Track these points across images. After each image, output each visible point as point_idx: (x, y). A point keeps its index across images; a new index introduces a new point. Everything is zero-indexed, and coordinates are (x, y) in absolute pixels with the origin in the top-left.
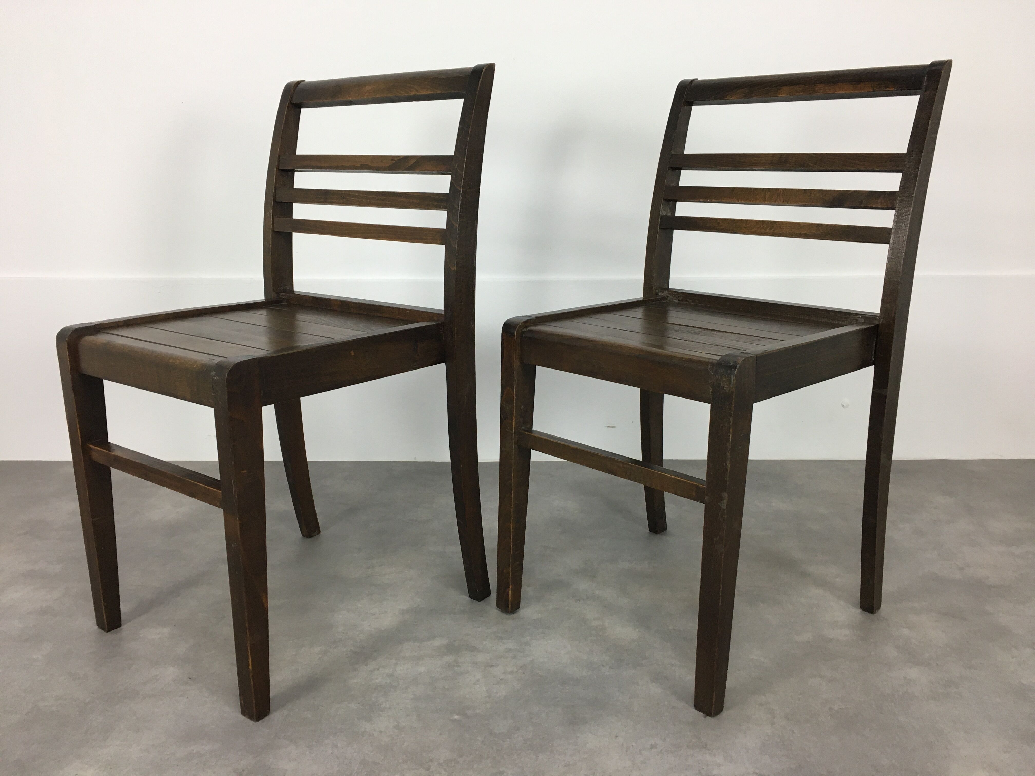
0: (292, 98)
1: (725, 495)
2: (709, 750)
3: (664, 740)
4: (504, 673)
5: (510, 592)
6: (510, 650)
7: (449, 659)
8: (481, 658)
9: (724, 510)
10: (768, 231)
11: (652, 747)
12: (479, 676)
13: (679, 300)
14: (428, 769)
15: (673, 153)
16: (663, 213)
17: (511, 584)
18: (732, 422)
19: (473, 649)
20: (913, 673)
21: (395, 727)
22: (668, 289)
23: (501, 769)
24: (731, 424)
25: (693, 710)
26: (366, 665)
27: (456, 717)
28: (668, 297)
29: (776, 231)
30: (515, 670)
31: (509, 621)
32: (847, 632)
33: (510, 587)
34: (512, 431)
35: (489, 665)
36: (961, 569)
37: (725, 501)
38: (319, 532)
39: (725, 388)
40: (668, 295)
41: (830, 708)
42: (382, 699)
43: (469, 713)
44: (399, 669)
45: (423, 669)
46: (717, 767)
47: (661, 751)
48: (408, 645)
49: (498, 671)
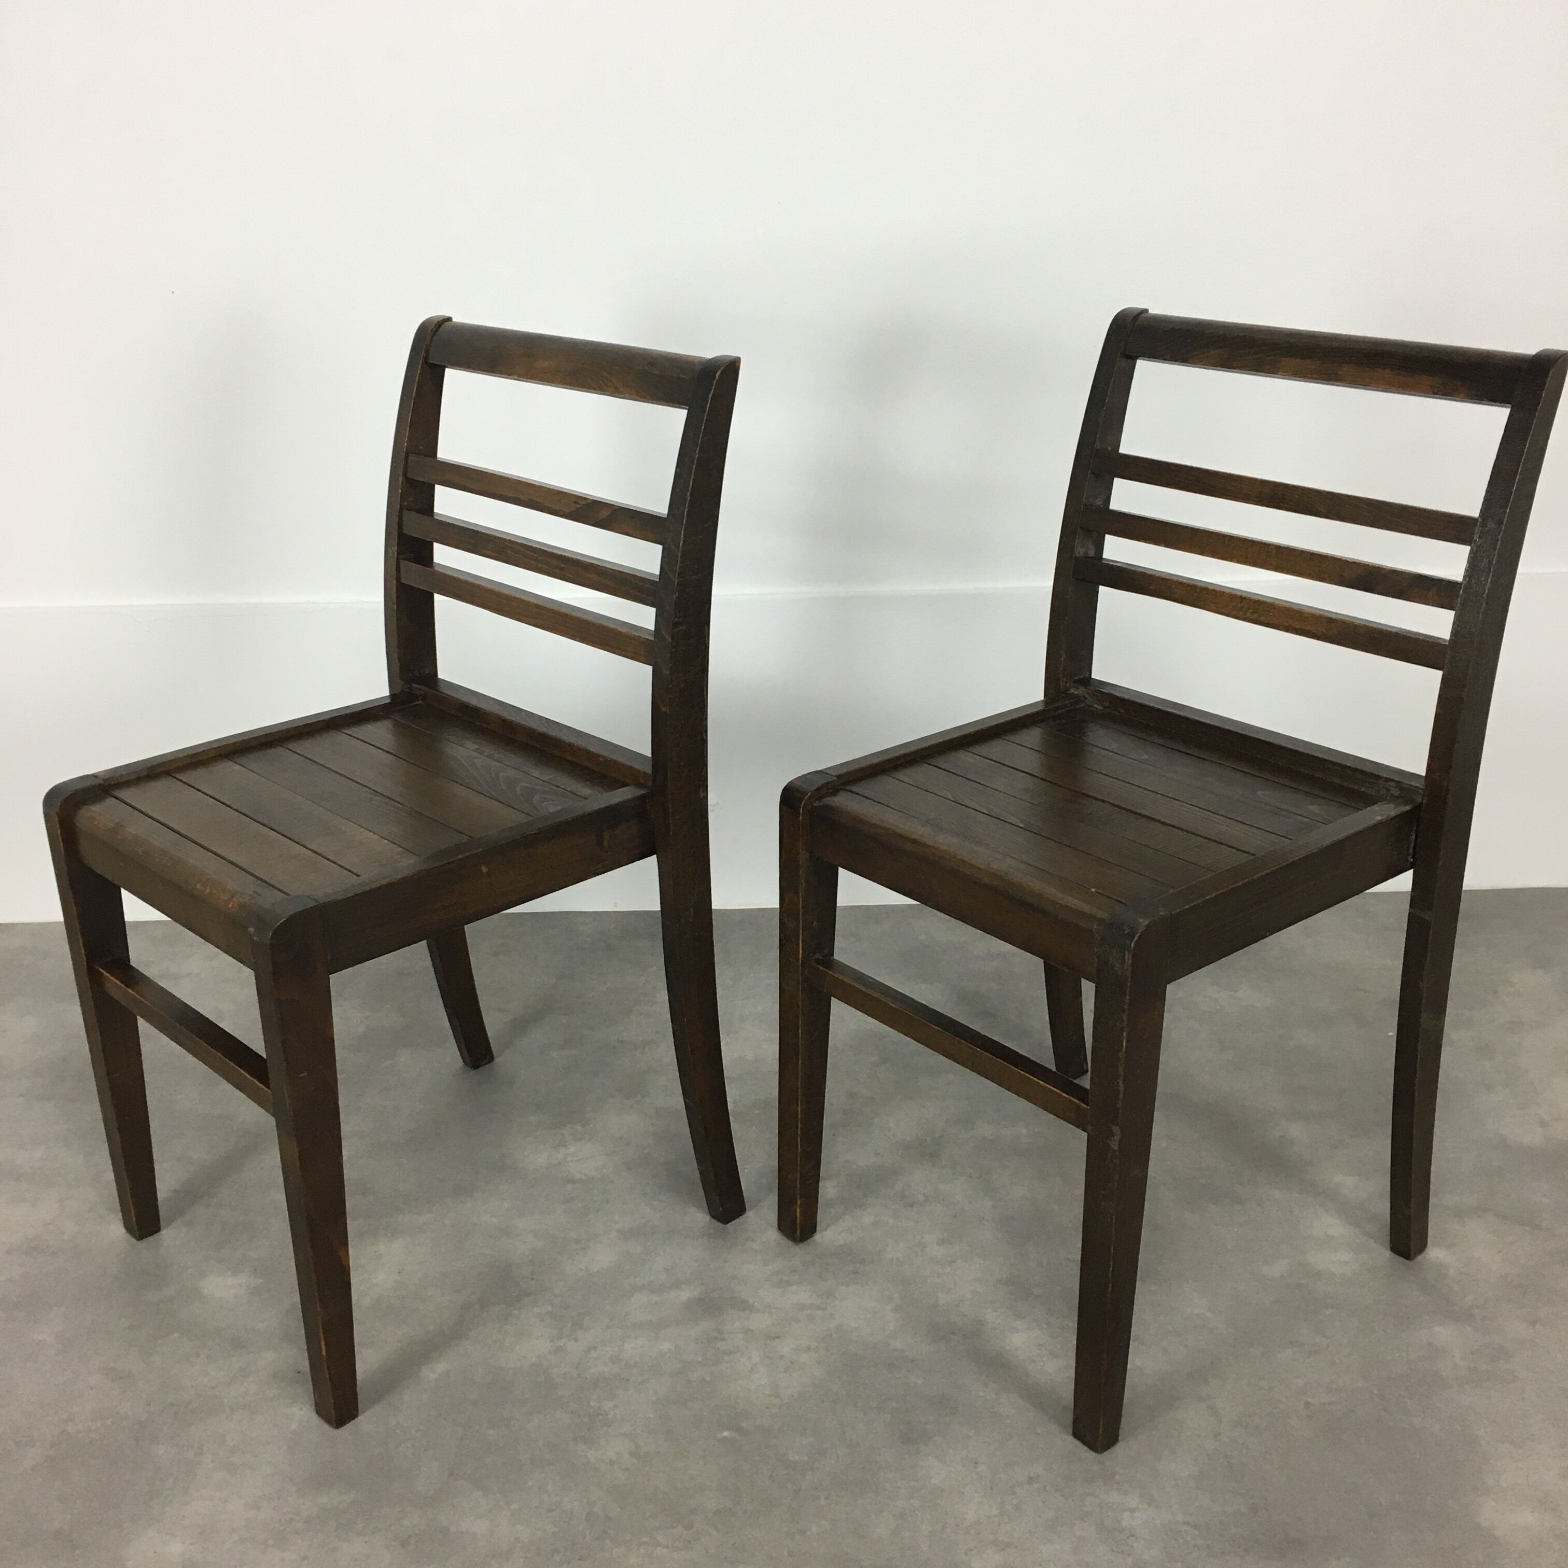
0: (427, 352)
1: (1116, 1129)
4: (797, 1350)
5: (798, 1210)
6: (801, 1307)
7: (708, 1325)
8: (759, 1322)
9: (1116, 1151)
10: (1249, 614)
11: (1031, 1480)
12: (756, 1356)
13: (1103, 706)
14: (689, 1527)
15: (1098, 447)
16: (1080, 551)
17: (800, 1198)
18: (1126, 1021)
19: (742, 1305)
21: (632, 1454)
22: (1087, 681)
23: (801, 1525)
24: (1125, 1024)
25: (1071, 1439)
26: (577, 1341)
27: (726, 1434)
28: (1085, 698)
29: (1262, 618)
30: (813, 1345)
31: (799, 1252)
33: (799, 1202)
34: (798, 962)
35: (771, 1336)
37: (1117, 1138)
38: (492, 1058)
39: (1115, 968)
40: (1087, 696)
41: (1307, 1404)
42: (607, 1405)
43: (744, 1425)
44: (627, 1346)
45: (666, 1346)
46: (1128, 1513)
47: (1045, 1487)
48: (639, 1299)
49: (785, 1348)
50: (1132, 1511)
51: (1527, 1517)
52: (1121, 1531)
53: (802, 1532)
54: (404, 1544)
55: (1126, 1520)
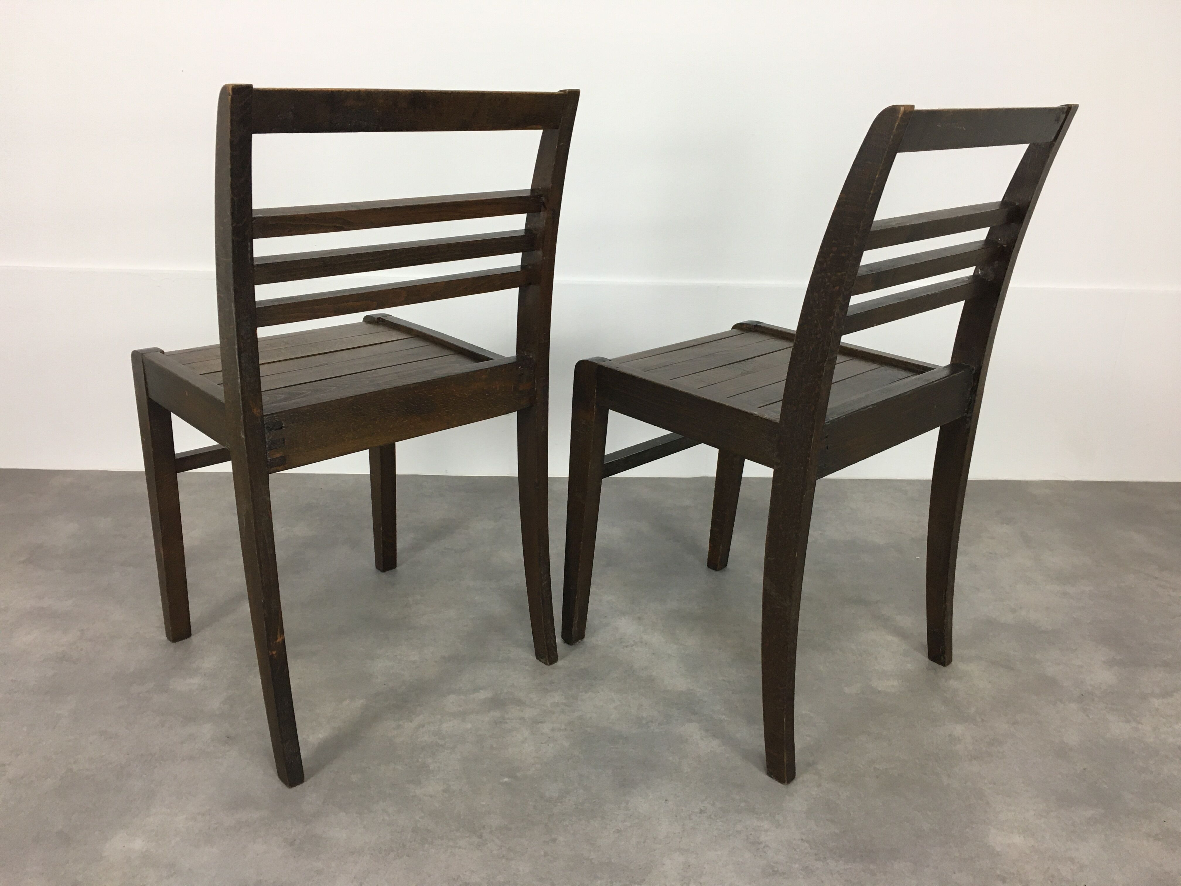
2: (757, 814)
3: (713, 805)
4: (553, 730)
6: (557, 705)
7: (496, 714)
8: (529, 713)
11: (701, 812)
12: (526, 733)
14: (481, 837)
19: (519, 702)
20: (959, 729)
21: (445, 791)
23: (553, 837)
26: (411, 722)
27: (506, 780)
30: (563, 727)
32: (895, 683)
35: (536, 721)
36: (1013, 611)
41: (875, 768)
42: (430, 760)
43: (518, 775)
44: (444, 725)
45: (469, 726)
46: (764, 833)
47: (710, 815)
48: (452, 698)
49: (546, 728)
50: (766, 831)
51: (1017, 839)
52: (760, 843)
53: (554, 840)
54: (292, 844)
55: (763, 838)
